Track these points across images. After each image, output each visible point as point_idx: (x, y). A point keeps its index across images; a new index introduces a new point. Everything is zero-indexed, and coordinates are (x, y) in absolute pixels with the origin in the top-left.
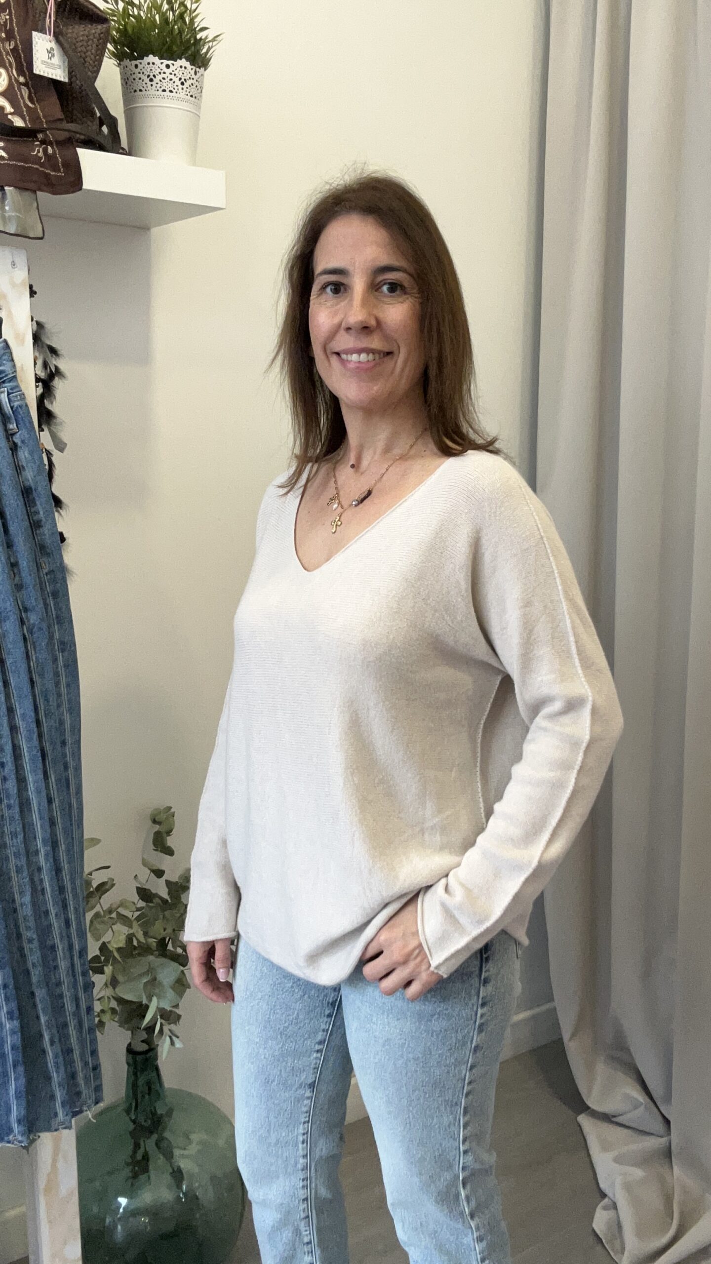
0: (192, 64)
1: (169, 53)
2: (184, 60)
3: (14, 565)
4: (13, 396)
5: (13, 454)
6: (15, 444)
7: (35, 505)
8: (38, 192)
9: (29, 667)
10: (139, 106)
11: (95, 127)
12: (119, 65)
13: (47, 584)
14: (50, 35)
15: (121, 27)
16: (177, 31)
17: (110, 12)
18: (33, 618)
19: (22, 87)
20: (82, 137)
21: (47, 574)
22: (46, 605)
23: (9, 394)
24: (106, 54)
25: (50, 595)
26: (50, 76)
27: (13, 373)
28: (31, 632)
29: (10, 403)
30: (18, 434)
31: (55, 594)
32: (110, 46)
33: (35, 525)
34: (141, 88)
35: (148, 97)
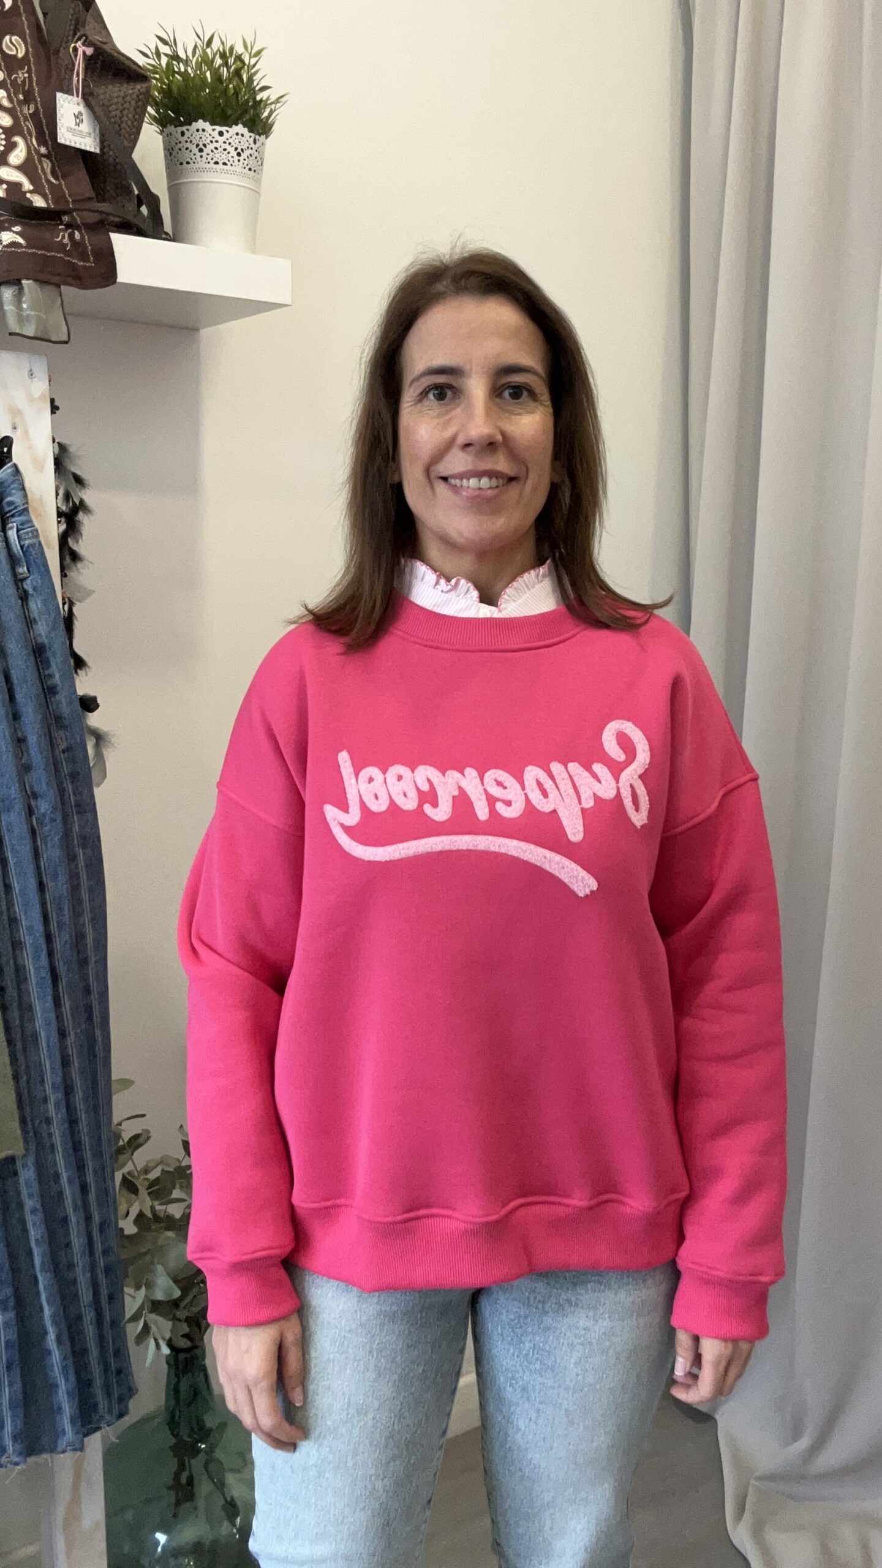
0: (251, 131)
1: (223, 117)
2: (240, 126)
3: (20, 741)
4: (24, 533)
5: (22, 603)
6: (26, 592)
7: (48, 666)
8: (62, 287)
9: (38, 867)
10: (188, 182)
11: (131, 206)
12: (162, 132)
13: (64, 763)
14: (78, 96)
15: (164, 87)
16: (232, 91)
17: (151, 68)
18: (43, 806)
19: (43, 159)
20: (117, 219)
21: (63, 752)
22: (62, 792)
23: (18, 531)
24: (146, 119)
25: (67, 777)
26: (78, 146)
27: (24, 504)
28: (41, 823)
29: (19, 542)
30: (30, 579)
31: (74, 776)
32: (149, 109)
33: (49, 691)
34: (189, 160)
35: (197, 170)
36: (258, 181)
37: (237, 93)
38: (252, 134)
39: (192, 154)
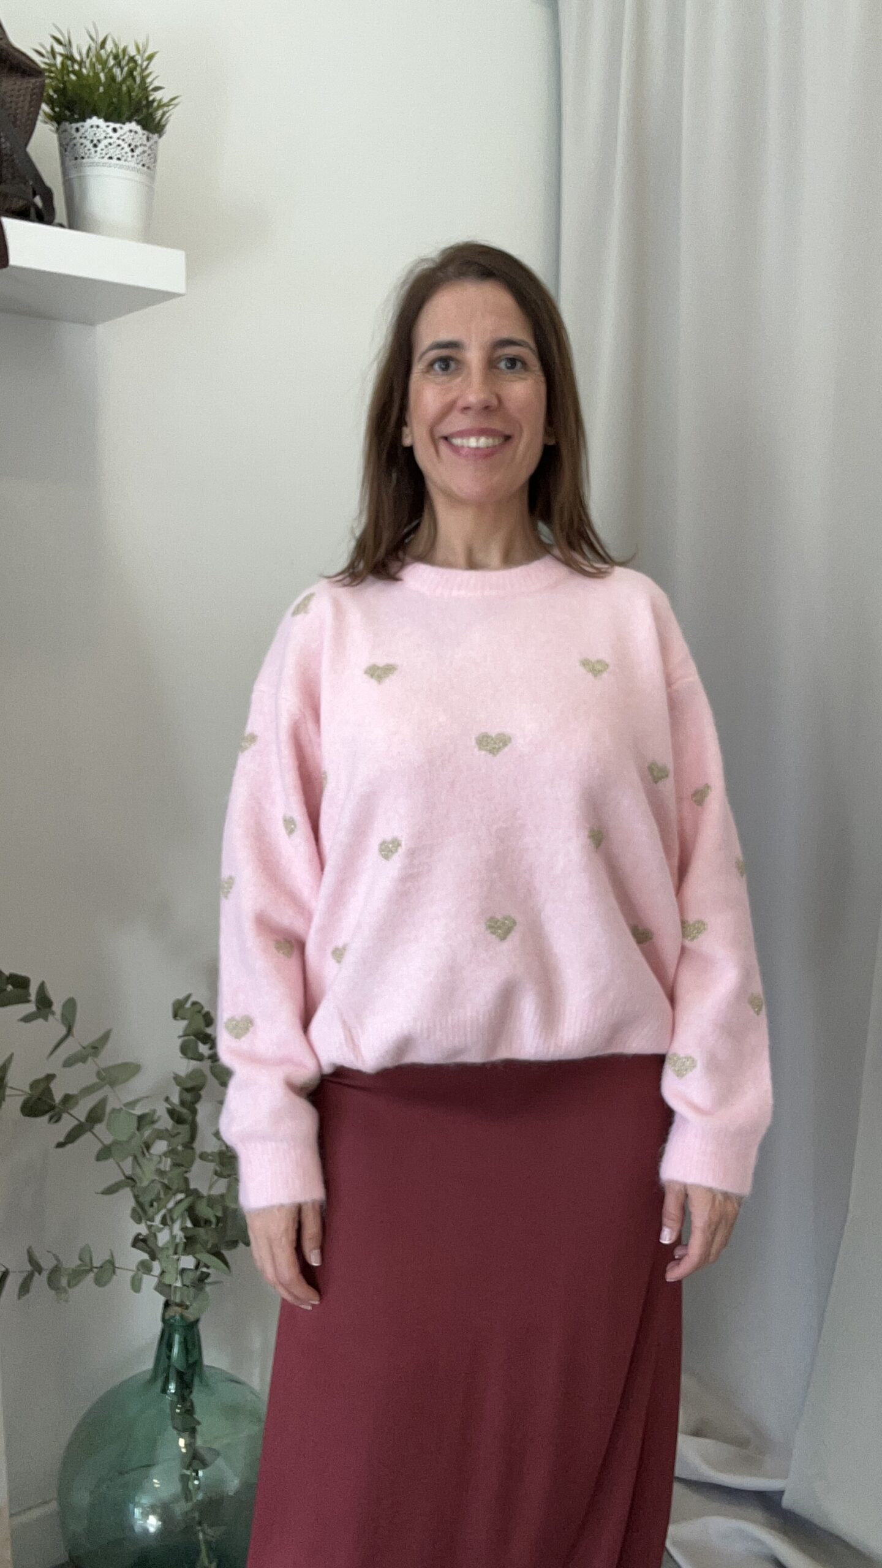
0: (144, 128)
2: (133, 123)
10: (82, 176)
11: (27, 196)
12: (56, 129)
15: (59, 85)
16: (125, 91)
17: (46, 66)
24: (40, 116)
32: (45, 107)
34: (83, 155)
35: (92, 164)
36: (152, 178)
37: (129, 92)
38: (145, 132)
39: (87, 148)
